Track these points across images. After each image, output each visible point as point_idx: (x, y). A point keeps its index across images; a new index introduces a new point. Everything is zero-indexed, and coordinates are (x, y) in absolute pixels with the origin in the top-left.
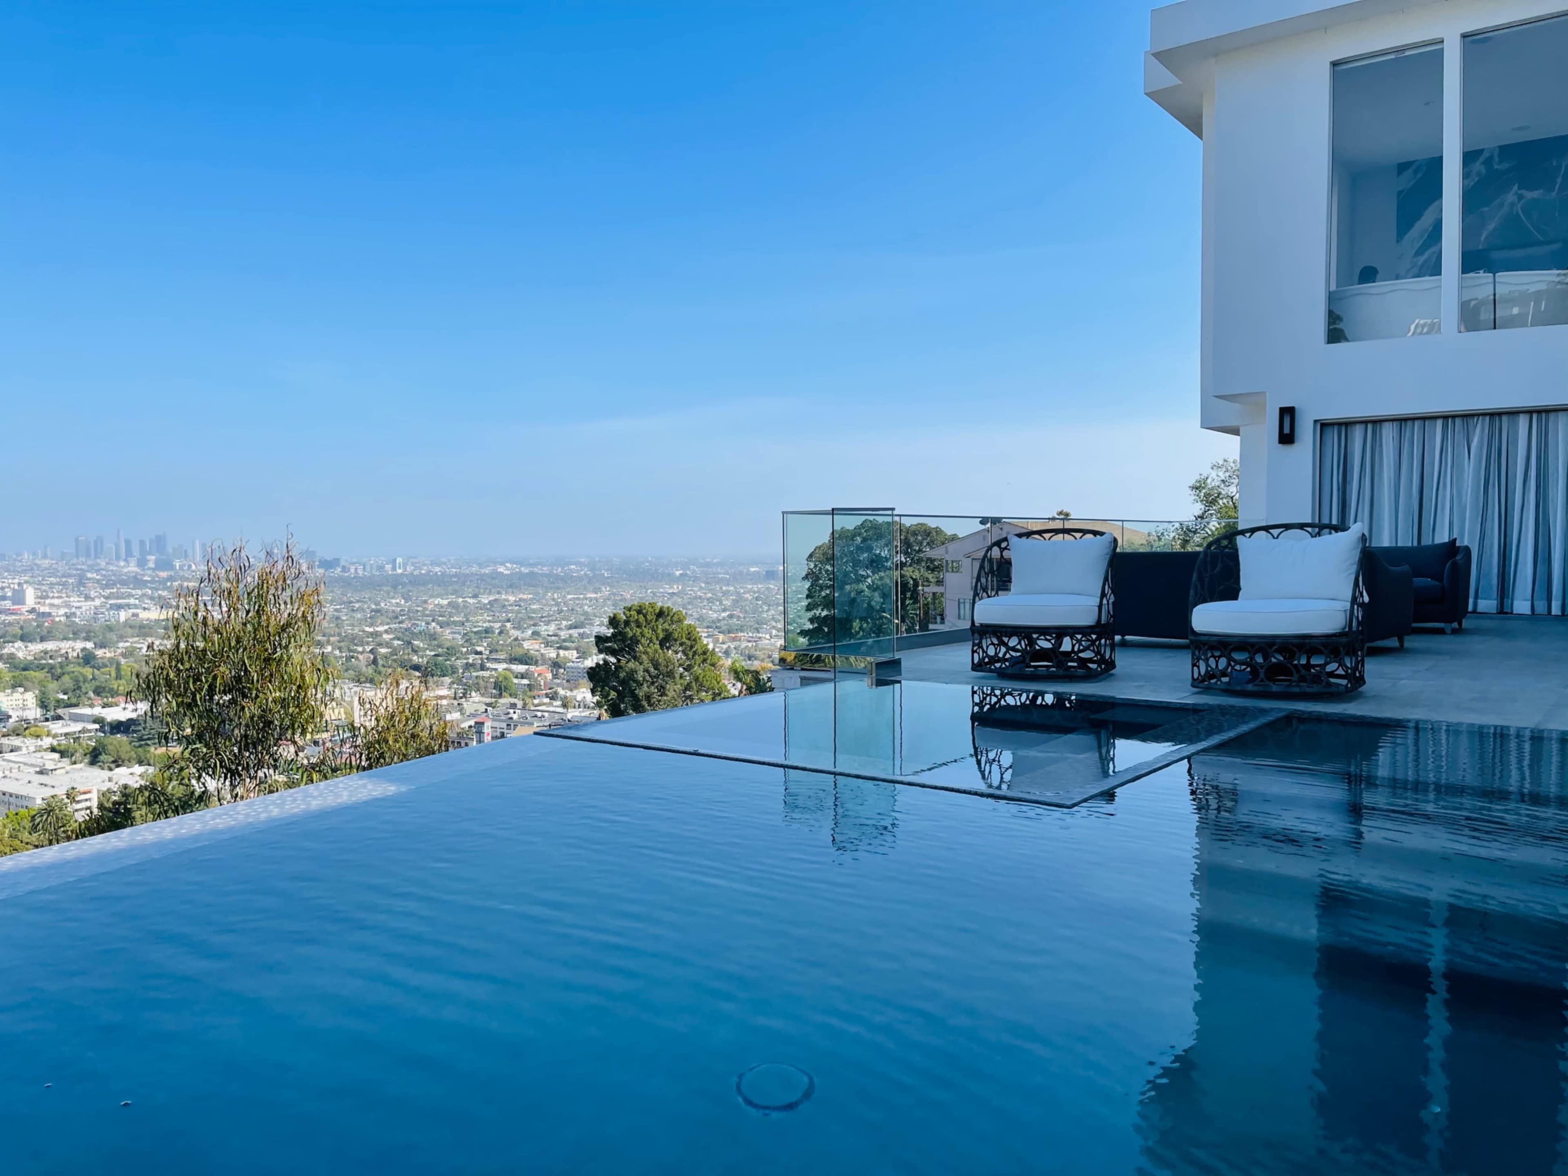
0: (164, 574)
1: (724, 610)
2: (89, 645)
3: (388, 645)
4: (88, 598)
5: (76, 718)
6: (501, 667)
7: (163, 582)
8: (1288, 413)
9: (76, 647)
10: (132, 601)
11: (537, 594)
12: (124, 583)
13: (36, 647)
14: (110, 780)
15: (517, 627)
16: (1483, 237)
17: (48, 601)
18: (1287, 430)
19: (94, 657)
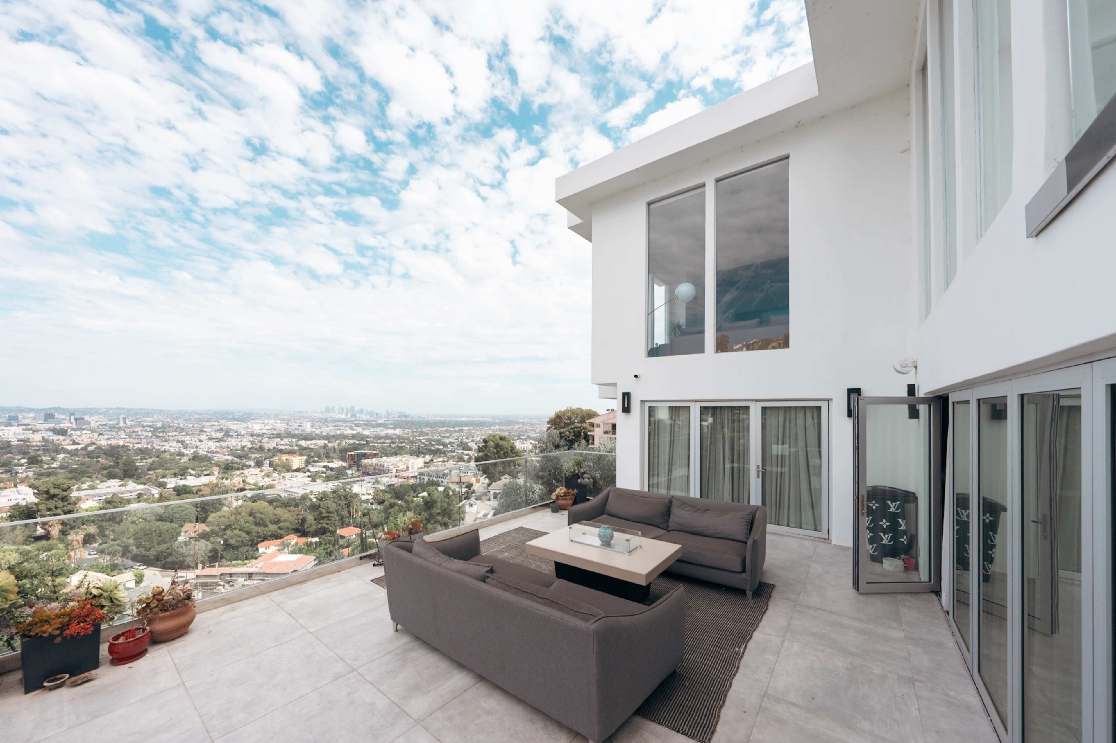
0: (353, 419)
1: (536, 434)
2: (326, 442)
3: (423, 443)
4: (328, 427)
5: (319, 466)
6: (460, 451)
7: (353, 421)
8: (626, 396)
9: (321, 443)
10: (342, 428)
11: (474, 427)
12: (340, 421)
13: (308, 442)
14: (326, 487)
15: (467, 438)
16: (754, 305)
17: (315, 427)
18: (626, 406)
19: (327, 446)
